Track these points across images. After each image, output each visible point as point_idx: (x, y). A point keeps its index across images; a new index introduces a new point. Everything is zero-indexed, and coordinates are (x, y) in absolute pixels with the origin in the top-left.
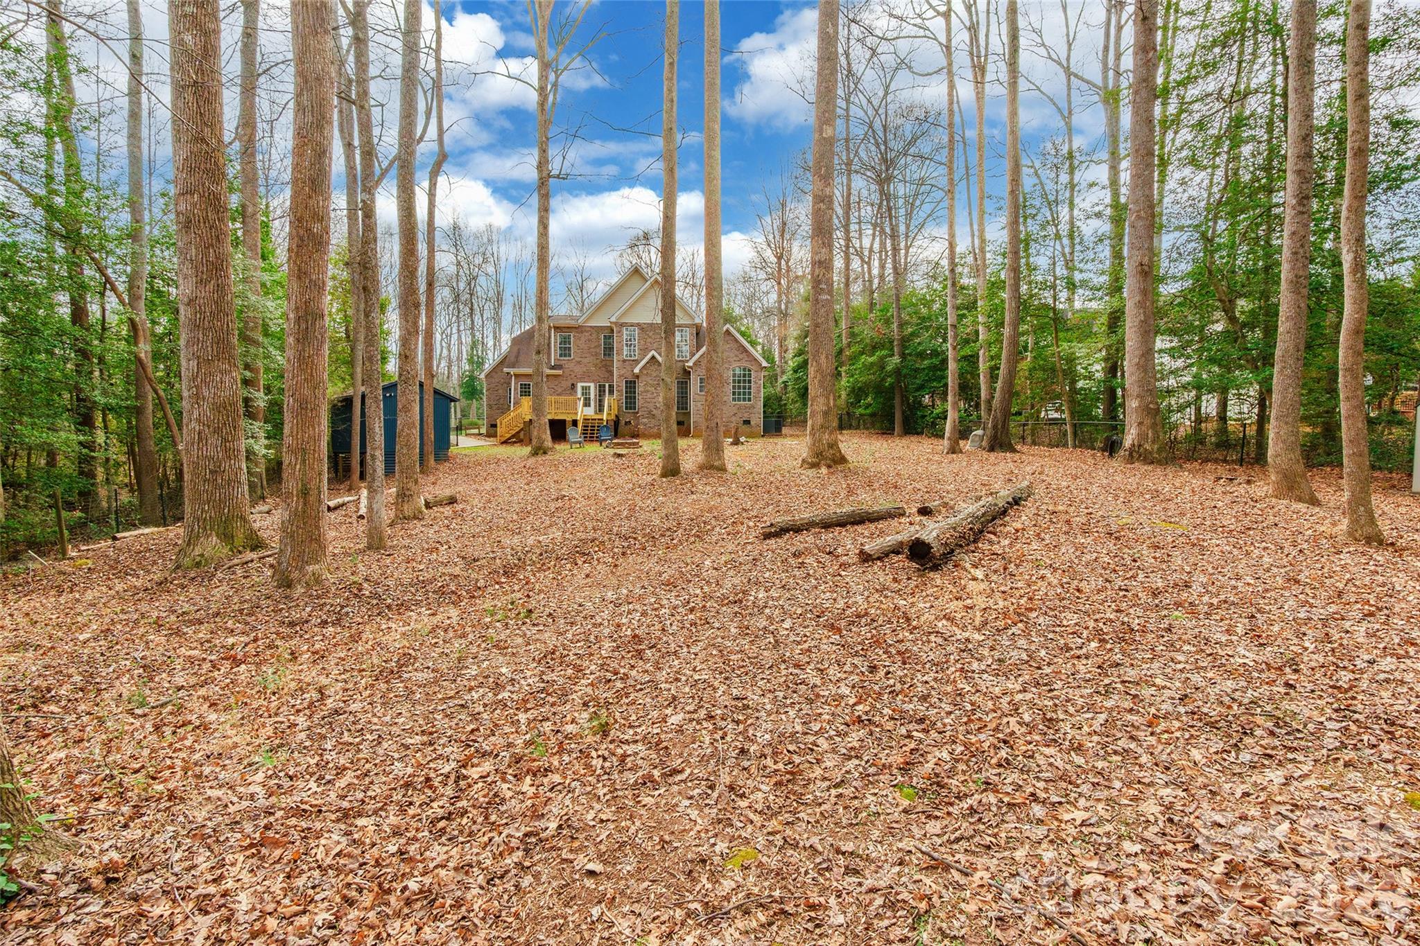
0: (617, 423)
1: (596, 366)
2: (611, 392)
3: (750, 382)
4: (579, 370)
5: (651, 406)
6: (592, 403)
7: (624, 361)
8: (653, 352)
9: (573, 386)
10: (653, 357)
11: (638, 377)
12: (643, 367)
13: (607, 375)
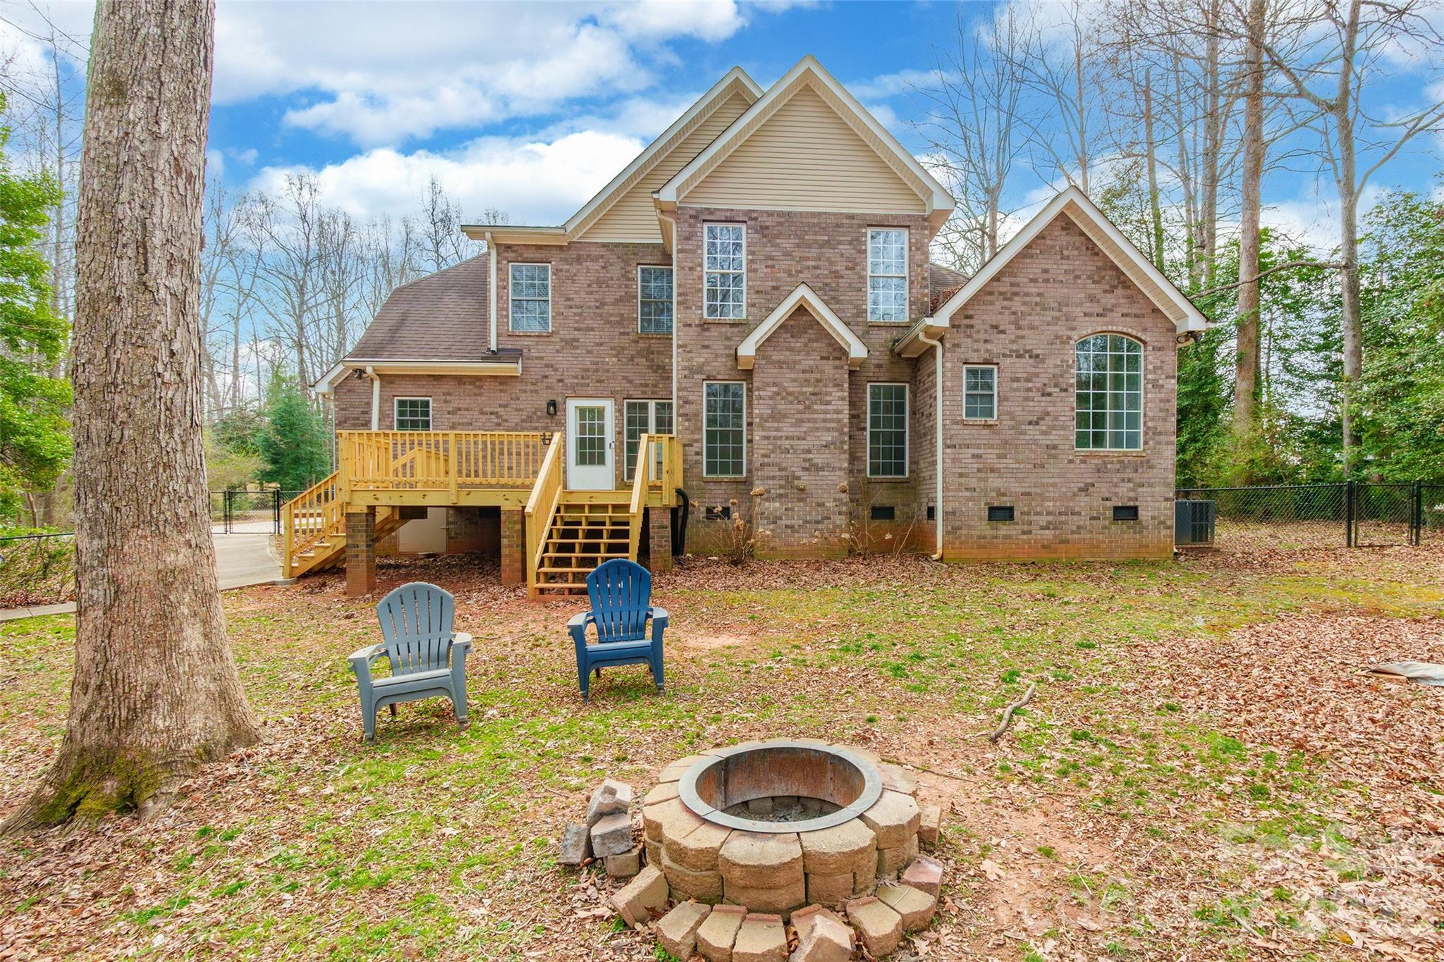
0: (679, 515)
1: (619, 352)
2: (664, 425)
3: (1133, 382)
4: (568, 363)
5: (794, 463)
6: (610, 454)
7: (704, 326)
8: (803, 292)
9: (554, 408)
10: (801, 310)
11: (748, 374)
12: (770, 340)
13: (651, 378)
